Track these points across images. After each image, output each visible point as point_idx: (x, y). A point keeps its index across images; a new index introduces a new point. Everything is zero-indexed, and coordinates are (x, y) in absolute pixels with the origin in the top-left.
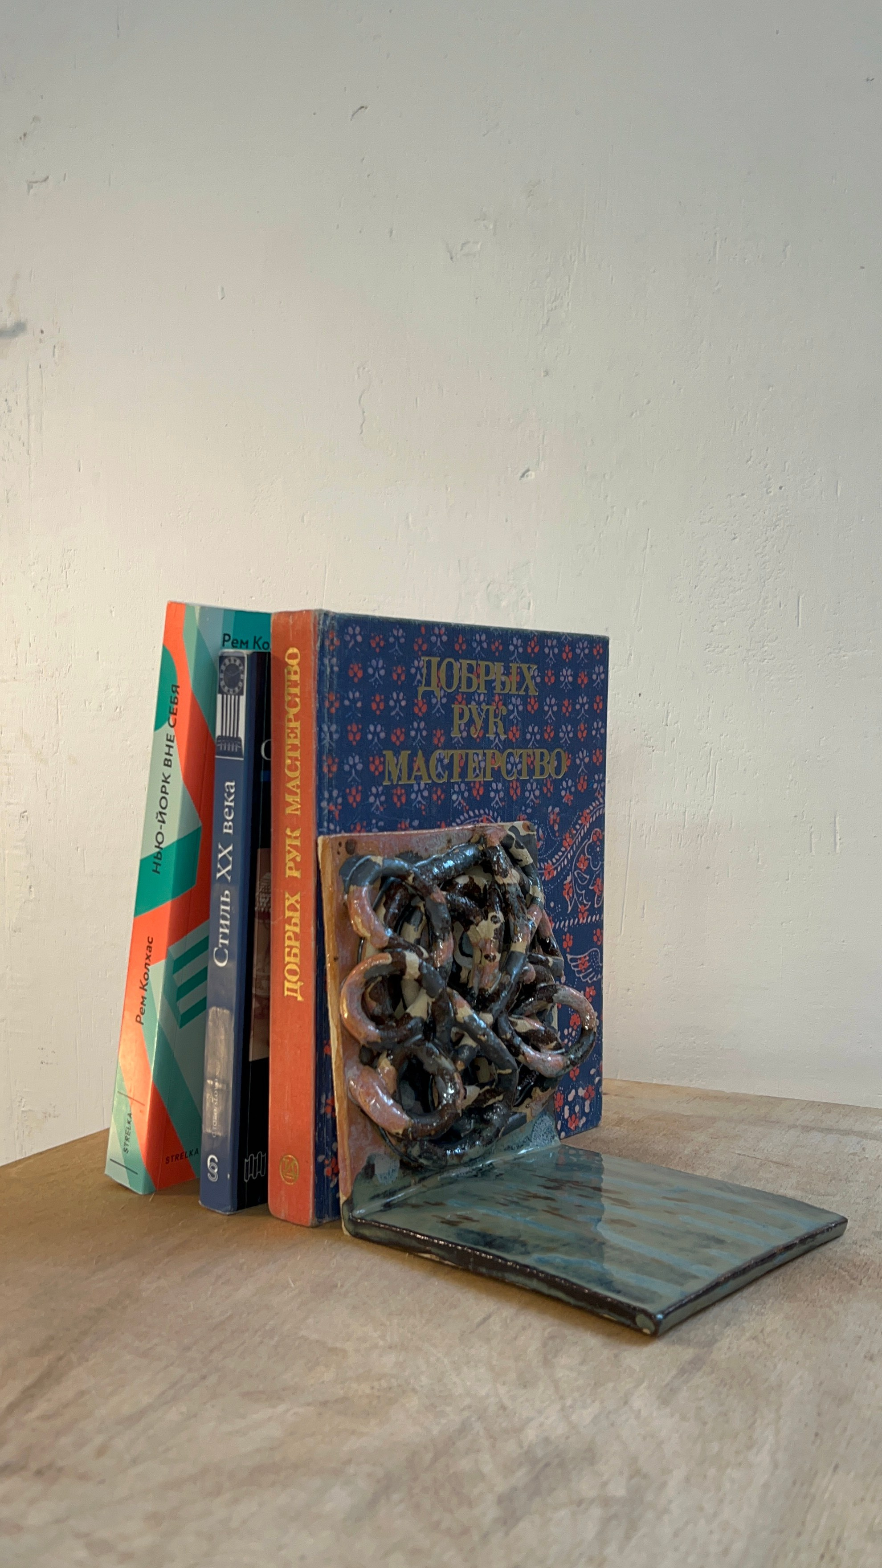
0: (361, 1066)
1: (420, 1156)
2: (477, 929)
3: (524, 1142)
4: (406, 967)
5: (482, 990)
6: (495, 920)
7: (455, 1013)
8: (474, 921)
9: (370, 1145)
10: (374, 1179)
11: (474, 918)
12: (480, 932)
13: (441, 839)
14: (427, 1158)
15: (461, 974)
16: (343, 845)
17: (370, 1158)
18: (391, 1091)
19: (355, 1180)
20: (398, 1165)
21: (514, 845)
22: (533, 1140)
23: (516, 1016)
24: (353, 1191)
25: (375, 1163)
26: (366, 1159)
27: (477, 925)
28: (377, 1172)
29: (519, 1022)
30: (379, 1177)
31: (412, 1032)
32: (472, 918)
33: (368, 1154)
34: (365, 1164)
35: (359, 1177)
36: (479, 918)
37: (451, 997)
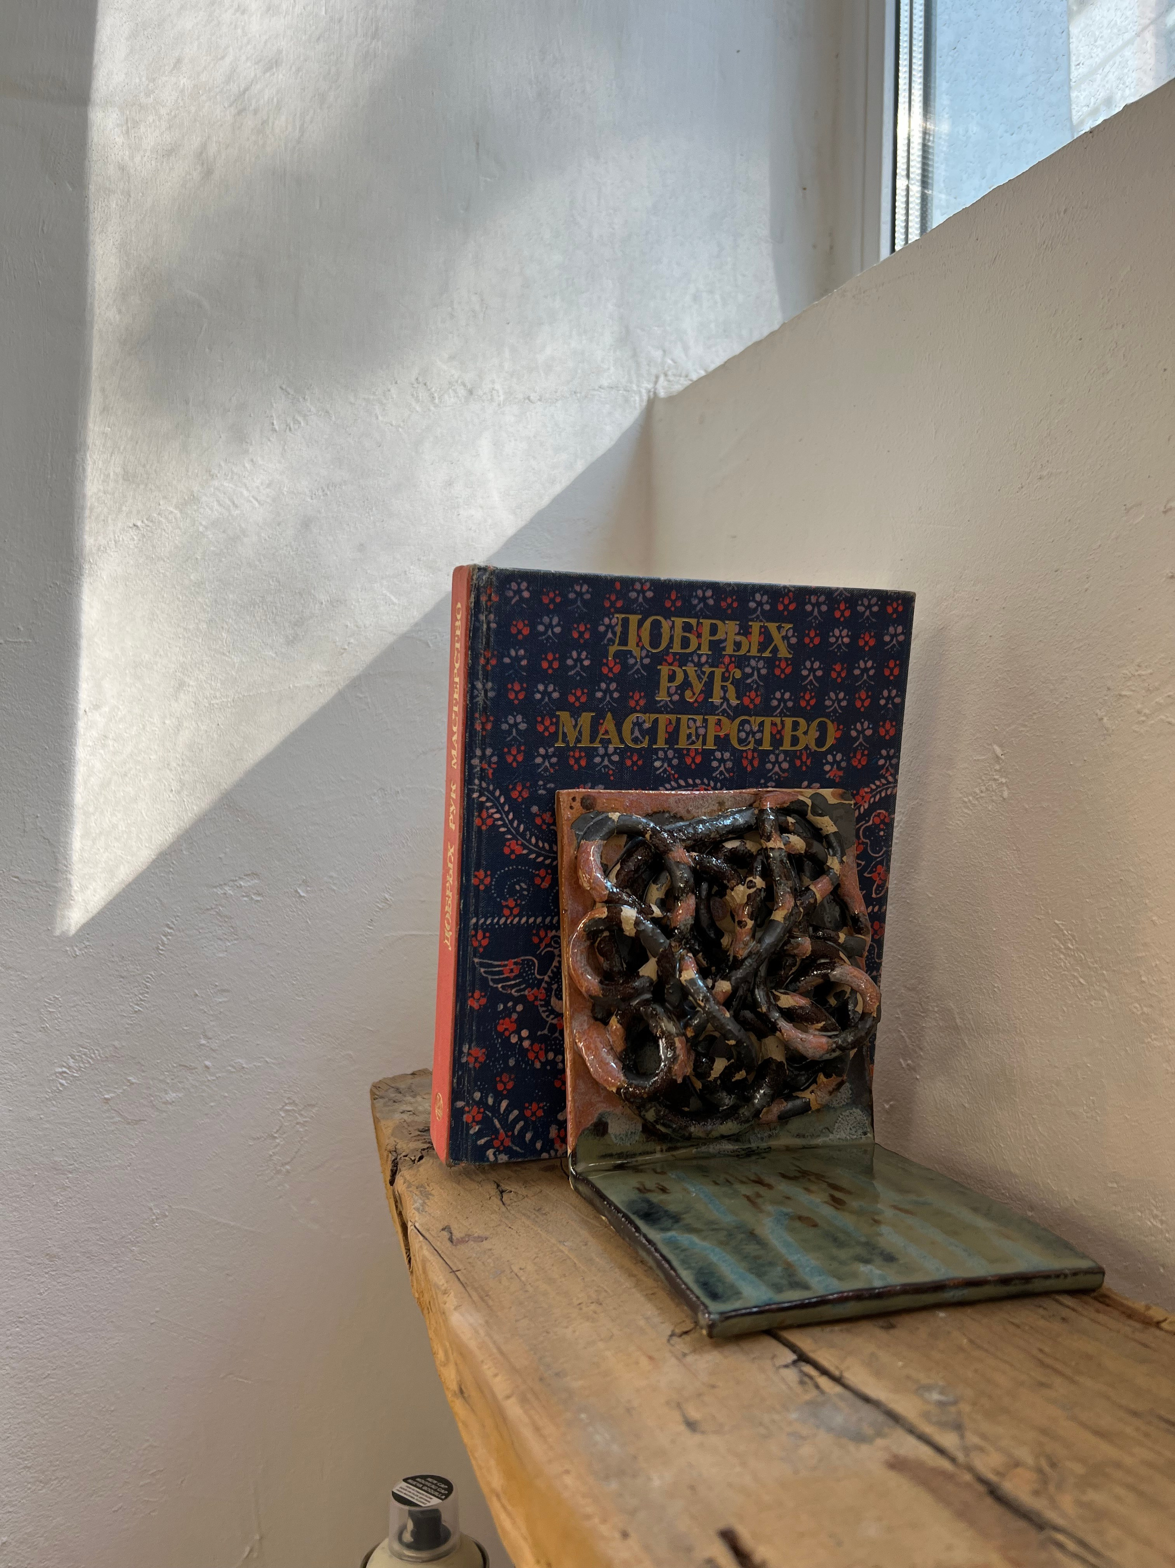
0: (592, 1021)
1: (656, 1122)
2: (733, 893)
3: (821, 1131)
4: (621, 922)
6: (751, 885)
7: (680, 976)
8: (728, 884)
9: (601, 1102)
10: (606, 1137)
11: (728, 882)
12: (735, 896)
13: (710, 801)
14: (664, 1125)
15: (722, 941)
16: (578, 800)
17: (601, 1116)
18: (619, 1050)
19: (581, 1134)
20: (641, 1129)
21: (809, 812)
22: (834, 1132)
23: (783, 991)
24: (576, 1145)
25: (609, 1121)
26: (596, 1115)
27: (732, 889)
28: (610, 1130)
29: (783, 997)
30: (613, 1137)
31: (638, 992)
32: (725, 882)
33: (600, 1111)
34: (595, 1120)
35: (585, 1133)
36: (734, 882)
37: (682, 958)
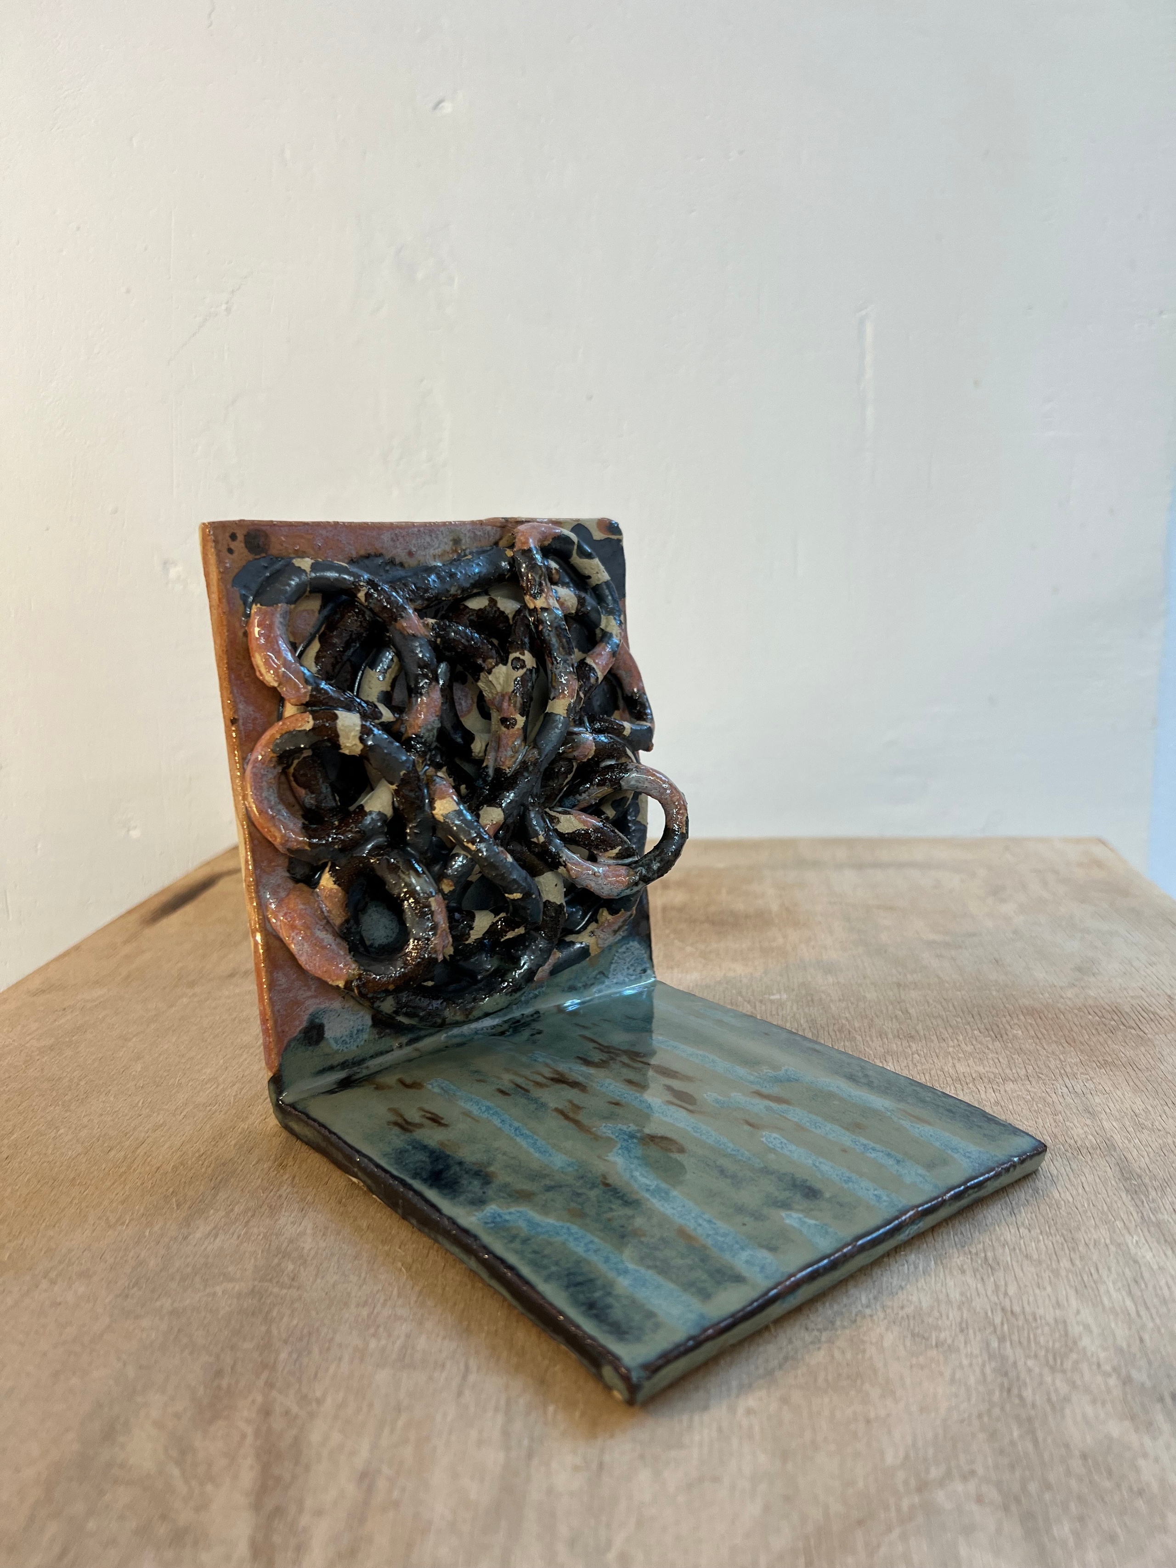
0: (291, 884)
1: (396, 1012)
2: (490, 677)
3: (595, 978)
4: (337, 736)
5: (498, 771)
6: (519, 664)
7: (433, 808)
8: (484, 665)
9: (311, 997)
10: (322, 1044)
11: (484, 662)
12: (495, 682)
13: (441, 537)
14: (406, 1015)
15: (472, 746)
16: (240, 537)
17: (313, 1017)
18: (338, 921)
19: (286, 1049)
20: (370, 1023)
21: (574, 552)
22: (610, 976)
23: (560, 809)
24: (280, 1065)
25: (325, 1022)
26: (306, 1017)
27: (490, 672)
28: (328, 1034)
29: (562, 818)
30: (332, 1042)
31: (365, 837)
32: (480, 661)
33: (311, 1010)
34: (305, 1024)
35: (292, 1045)
36: (492, 661)
37: (430, 782)
